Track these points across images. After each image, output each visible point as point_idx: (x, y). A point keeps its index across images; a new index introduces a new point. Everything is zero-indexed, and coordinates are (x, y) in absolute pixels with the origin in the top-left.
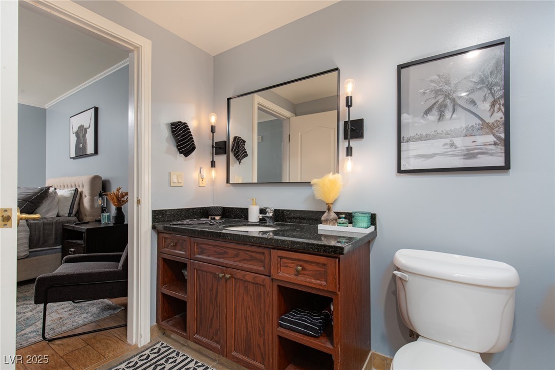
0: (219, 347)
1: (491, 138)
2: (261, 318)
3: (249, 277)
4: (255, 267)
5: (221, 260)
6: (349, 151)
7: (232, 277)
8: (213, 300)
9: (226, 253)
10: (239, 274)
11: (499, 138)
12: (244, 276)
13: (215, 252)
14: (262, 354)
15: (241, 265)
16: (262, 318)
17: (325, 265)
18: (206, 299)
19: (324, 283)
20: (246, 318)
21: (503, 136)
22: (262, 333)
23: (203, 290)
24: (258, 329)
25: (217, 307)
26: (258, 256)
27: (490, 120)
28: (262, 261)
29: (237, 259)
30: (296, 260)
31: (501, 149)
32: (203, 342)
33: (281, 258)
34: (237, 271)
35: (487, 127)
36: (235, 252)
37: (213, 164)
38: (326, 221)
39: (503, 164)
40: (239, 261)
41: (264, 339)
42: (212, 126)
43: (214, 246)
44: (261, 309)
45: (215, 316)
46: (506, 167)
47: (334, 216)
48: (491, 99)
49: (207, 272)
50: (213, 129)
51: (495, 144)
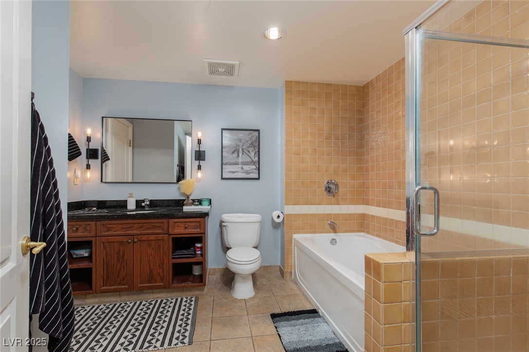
0: (127, 286)
1: (254, 167)
2: (160, 258)
3: (152, 237)
4: (156, 231)
5: (128, 232)
6: (199, 167)
7: (138, 240)
8: (120, 259)
9: (133, 227)
10: (144, 238)
11: (256, 167)
12: (148, 238)
13: (122, 228)
14: (161, 278)
15: (146, 232)
16: (162, 258)
17: (200, 222)
18: (113, 260)
19: (199, 230)
20: (149, 262)
21: (258, 166)
22: (161, 266)
23: (110, 255)
24: (158, 264)
25: (124, 262)
26: (158, 225)
27: (254, 160)
28: (160, 227)
29: (141, 229)
30: (184, 222)
31: (257, 171)
32: (111, 289)
33: (175, 223)
34: (142, 236)
35: (253, 163)
36: (141, 225)
37: (88, 167)
38: (187, 205)
39: (258, 177)
40: (144, 230)
41: (163, 269)
42: (88, 137)
43: (121, 224)
44: (160, 253)
45: (122, 268)
46: (258, 179)
47: (191, 201)
48: (254, 152)
49: (113, 242)
50: (89, 139)
51: (256, 169)
